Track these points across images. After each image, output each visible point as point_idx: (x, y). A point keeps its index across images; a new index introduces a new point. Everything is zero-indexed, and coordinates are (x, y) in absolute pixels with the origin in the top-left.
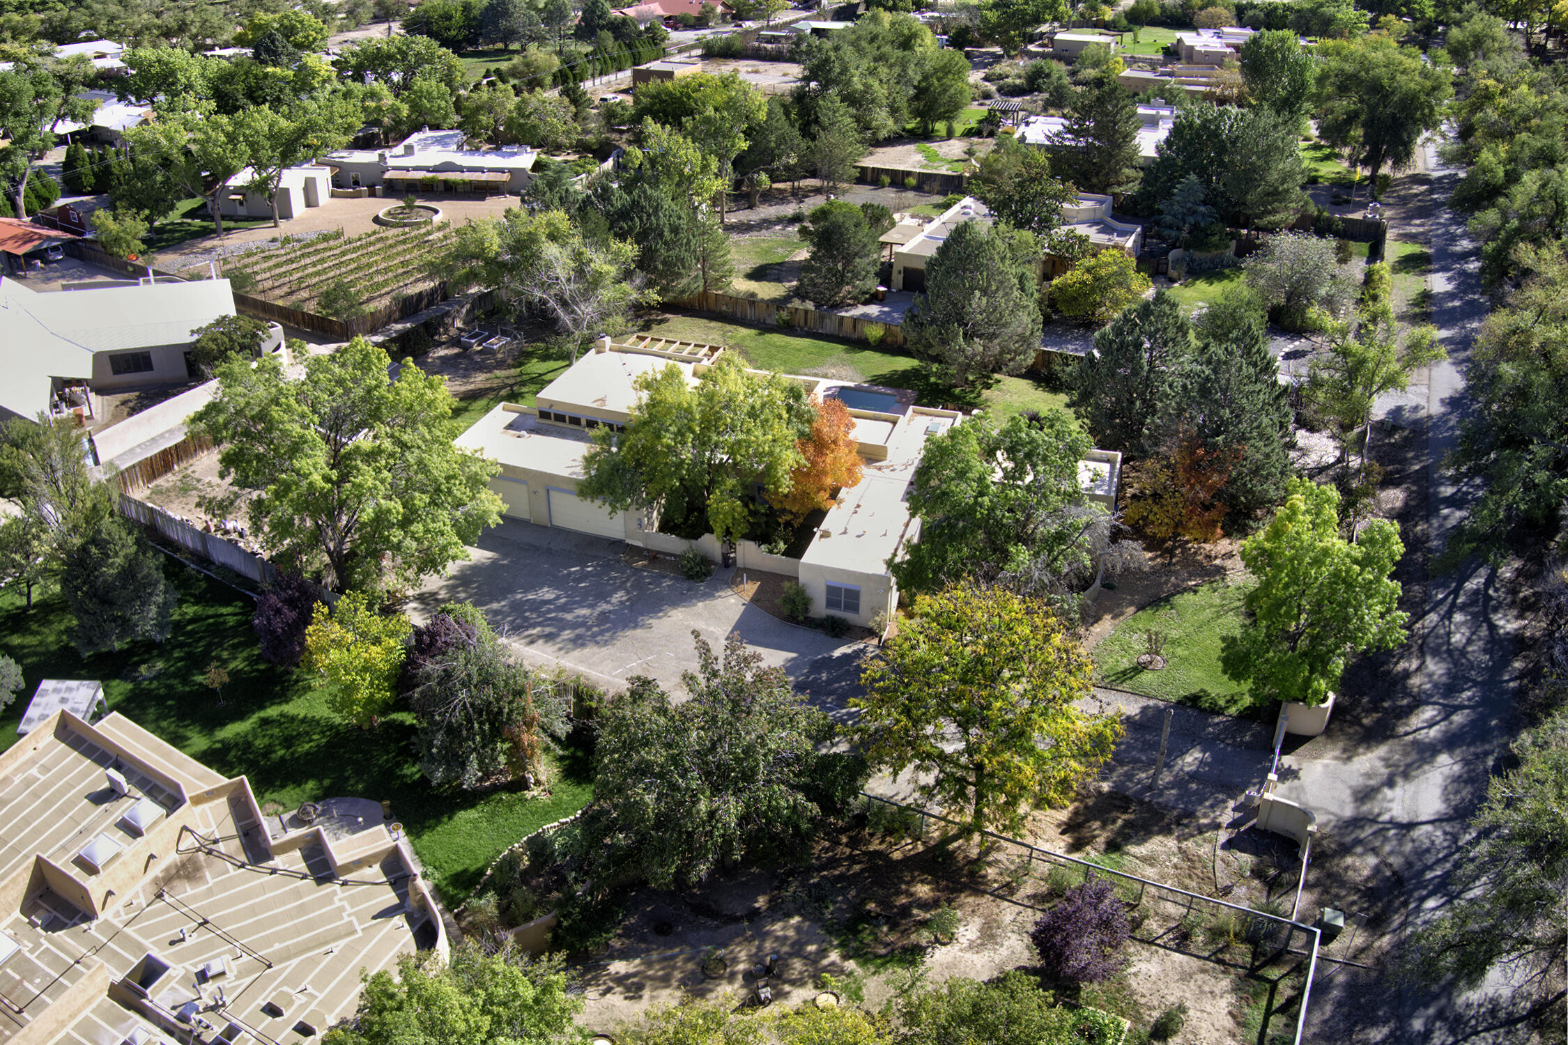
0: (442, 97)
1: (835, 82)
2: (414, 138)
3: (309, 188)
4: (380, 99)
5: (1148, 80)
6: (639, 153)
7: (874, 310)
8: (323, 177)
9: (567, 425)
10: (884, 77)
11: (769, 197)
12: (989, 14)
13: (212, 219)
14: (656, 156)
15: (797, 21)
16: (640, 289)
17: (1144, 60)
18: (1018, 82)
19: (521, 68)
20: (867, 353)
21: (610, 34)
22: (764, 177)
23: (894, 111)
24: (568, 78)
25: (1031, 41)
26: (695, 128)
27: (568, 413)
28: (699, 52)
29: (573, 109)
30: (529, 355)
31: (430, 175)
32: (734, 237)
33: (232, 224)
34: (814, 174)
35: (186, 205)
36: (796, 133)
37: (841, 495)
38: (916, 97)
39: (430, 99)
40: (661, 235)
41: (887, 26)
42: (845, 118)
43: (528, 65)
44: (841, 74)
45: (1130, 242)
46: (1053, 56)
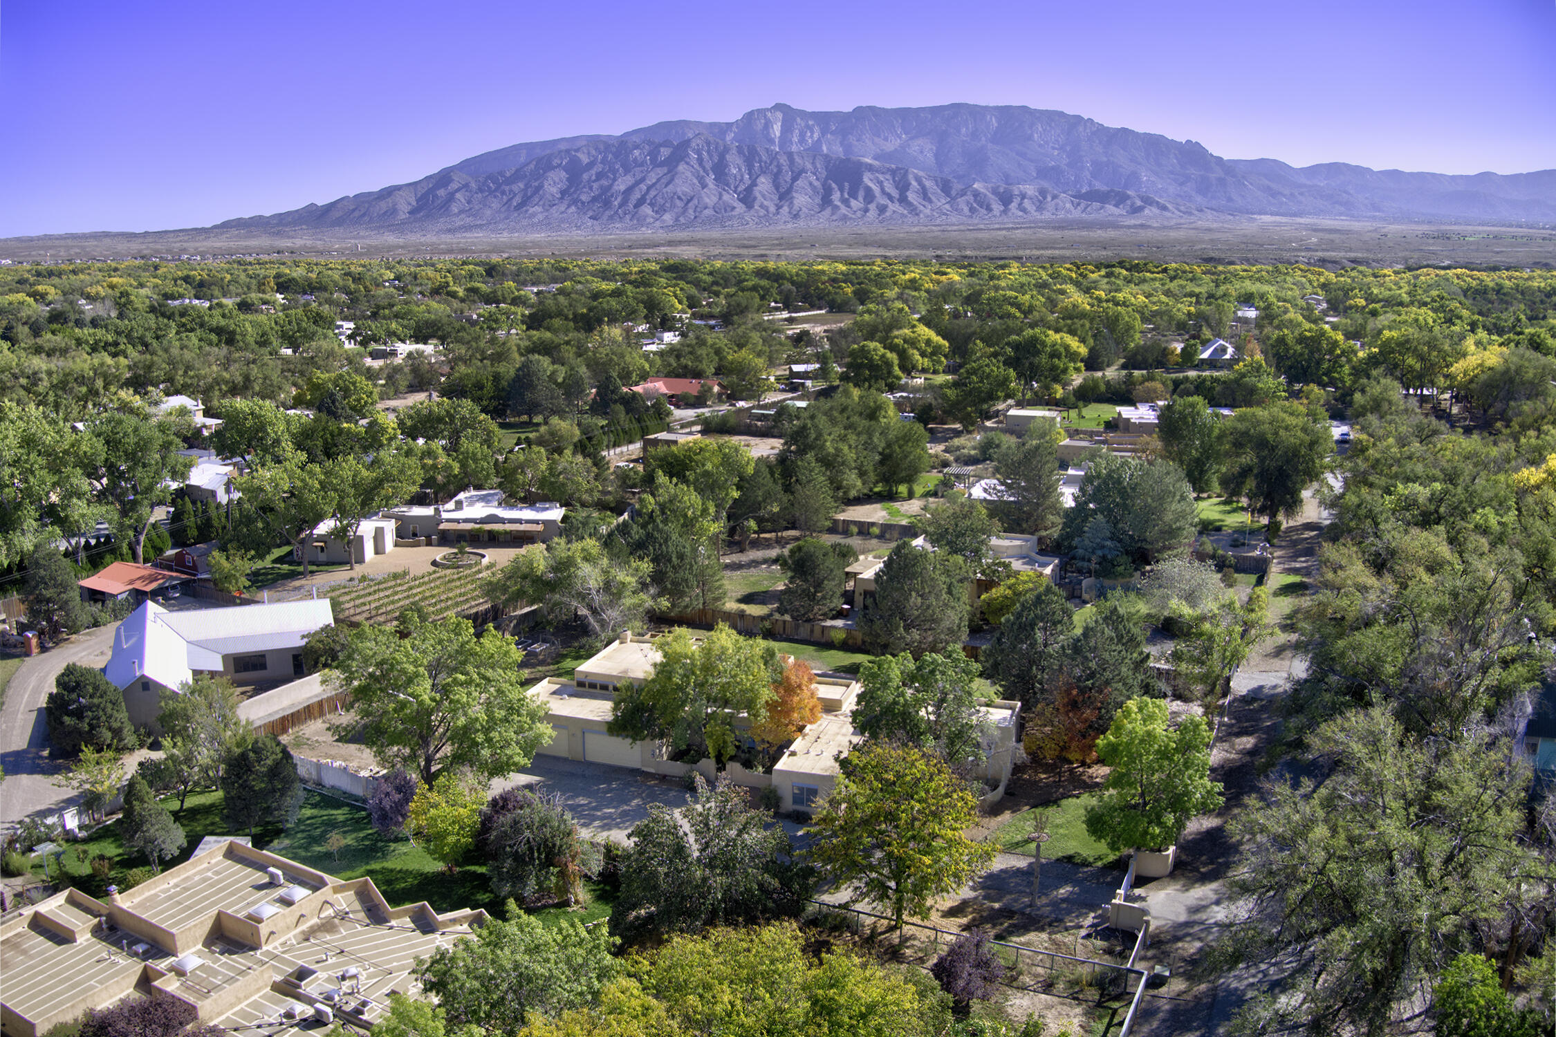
0: (485, 458)
1: (811, 447)
2: (462, 496)
3: (379, 535)
4: (436, 458)
5: (1084, 448)
6: (651, 500)
7: (839, 623)
8: (390, 527)
9: (598, 691)
10: (852, 442)
11: (756, 544)
12: (948, 392)
13: (299, 564)
14: (665, 503)
15: (785, 400)
16: (654, 598)
17: (1085, 432)
18: (973, 452)
19: (547, 437)
20: (833, 652)
21: (622, 408)
22: (753, 524)
23: (862, 474)
24: (587, 446)
25: (989, 418)
26: (697, 480)
27: (599, 681)
28: (699, 428)
29: (595, 469)
30: (565, 656)
31: (477, 526)
32: (728, 573)
33: (314, 568)
34: (794, 528)
35: (277, 553)
36: (779, 488)
37: (807, 730)
38: (882, 462)
39: (475, 460)
40: (670, 560)
41: (856, 399)
42: (820, 478)
43: (552, 434)
44: (816, 439)
45: (1048, 571)
46: (1005, 431)
